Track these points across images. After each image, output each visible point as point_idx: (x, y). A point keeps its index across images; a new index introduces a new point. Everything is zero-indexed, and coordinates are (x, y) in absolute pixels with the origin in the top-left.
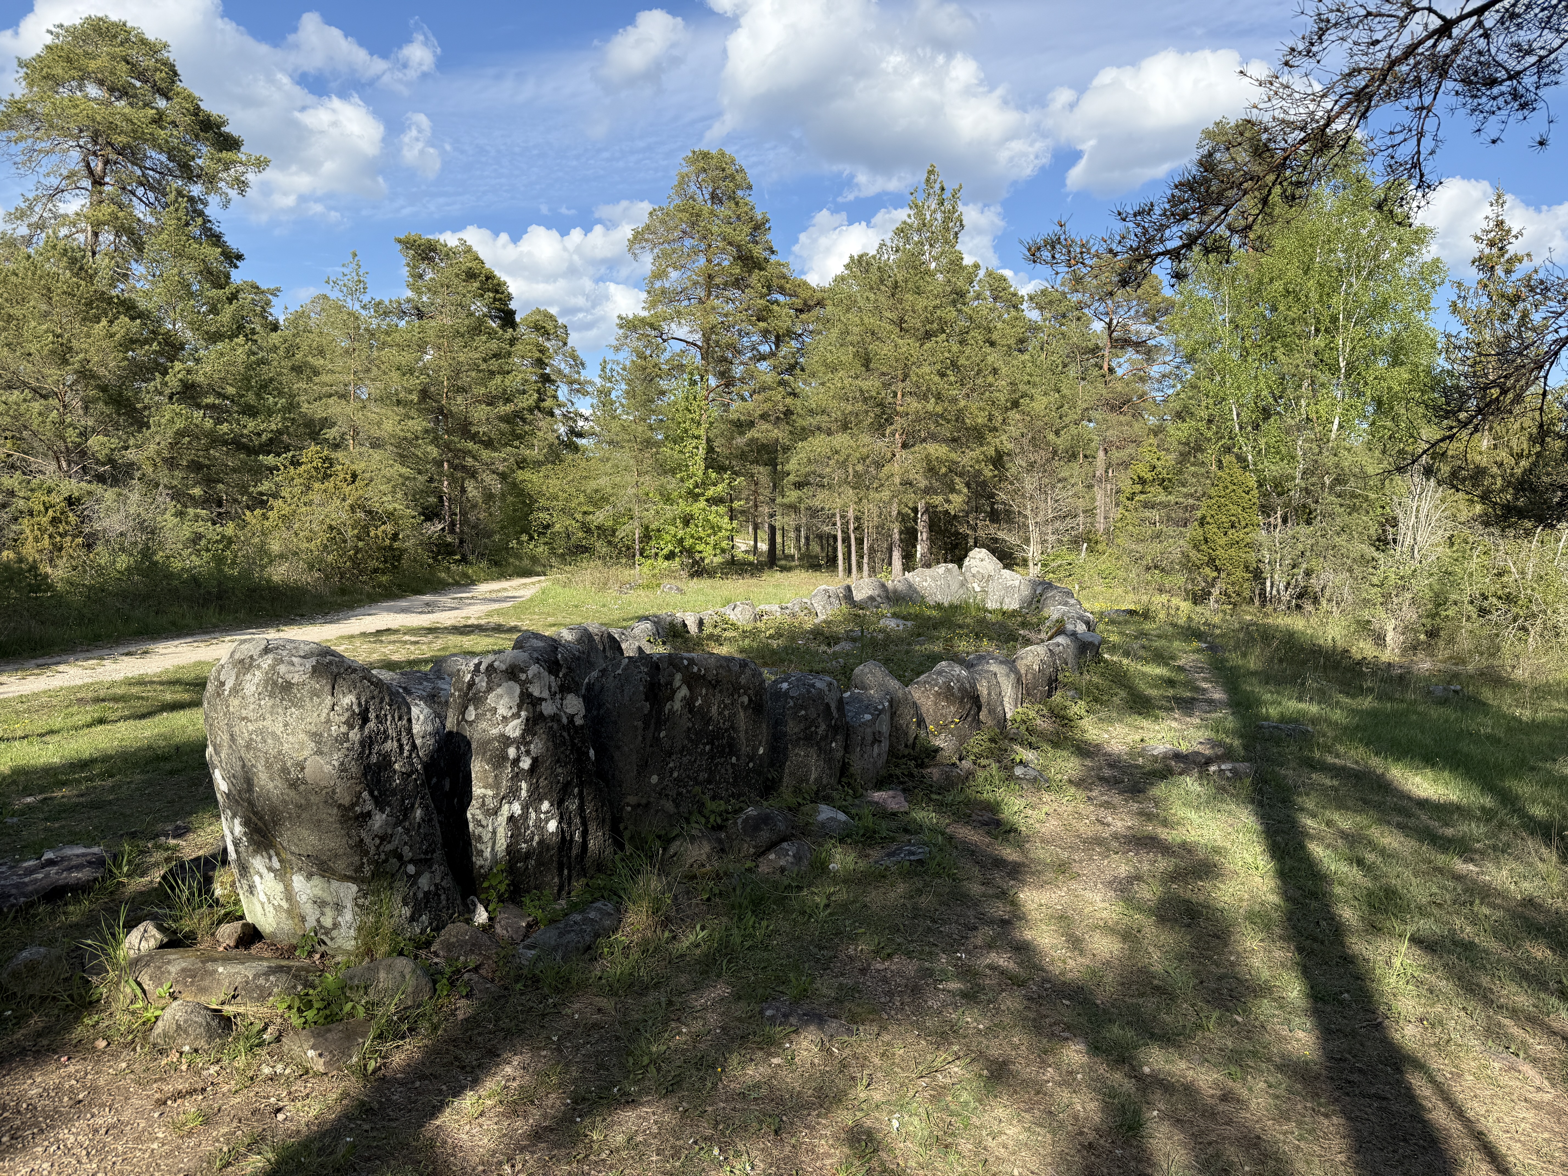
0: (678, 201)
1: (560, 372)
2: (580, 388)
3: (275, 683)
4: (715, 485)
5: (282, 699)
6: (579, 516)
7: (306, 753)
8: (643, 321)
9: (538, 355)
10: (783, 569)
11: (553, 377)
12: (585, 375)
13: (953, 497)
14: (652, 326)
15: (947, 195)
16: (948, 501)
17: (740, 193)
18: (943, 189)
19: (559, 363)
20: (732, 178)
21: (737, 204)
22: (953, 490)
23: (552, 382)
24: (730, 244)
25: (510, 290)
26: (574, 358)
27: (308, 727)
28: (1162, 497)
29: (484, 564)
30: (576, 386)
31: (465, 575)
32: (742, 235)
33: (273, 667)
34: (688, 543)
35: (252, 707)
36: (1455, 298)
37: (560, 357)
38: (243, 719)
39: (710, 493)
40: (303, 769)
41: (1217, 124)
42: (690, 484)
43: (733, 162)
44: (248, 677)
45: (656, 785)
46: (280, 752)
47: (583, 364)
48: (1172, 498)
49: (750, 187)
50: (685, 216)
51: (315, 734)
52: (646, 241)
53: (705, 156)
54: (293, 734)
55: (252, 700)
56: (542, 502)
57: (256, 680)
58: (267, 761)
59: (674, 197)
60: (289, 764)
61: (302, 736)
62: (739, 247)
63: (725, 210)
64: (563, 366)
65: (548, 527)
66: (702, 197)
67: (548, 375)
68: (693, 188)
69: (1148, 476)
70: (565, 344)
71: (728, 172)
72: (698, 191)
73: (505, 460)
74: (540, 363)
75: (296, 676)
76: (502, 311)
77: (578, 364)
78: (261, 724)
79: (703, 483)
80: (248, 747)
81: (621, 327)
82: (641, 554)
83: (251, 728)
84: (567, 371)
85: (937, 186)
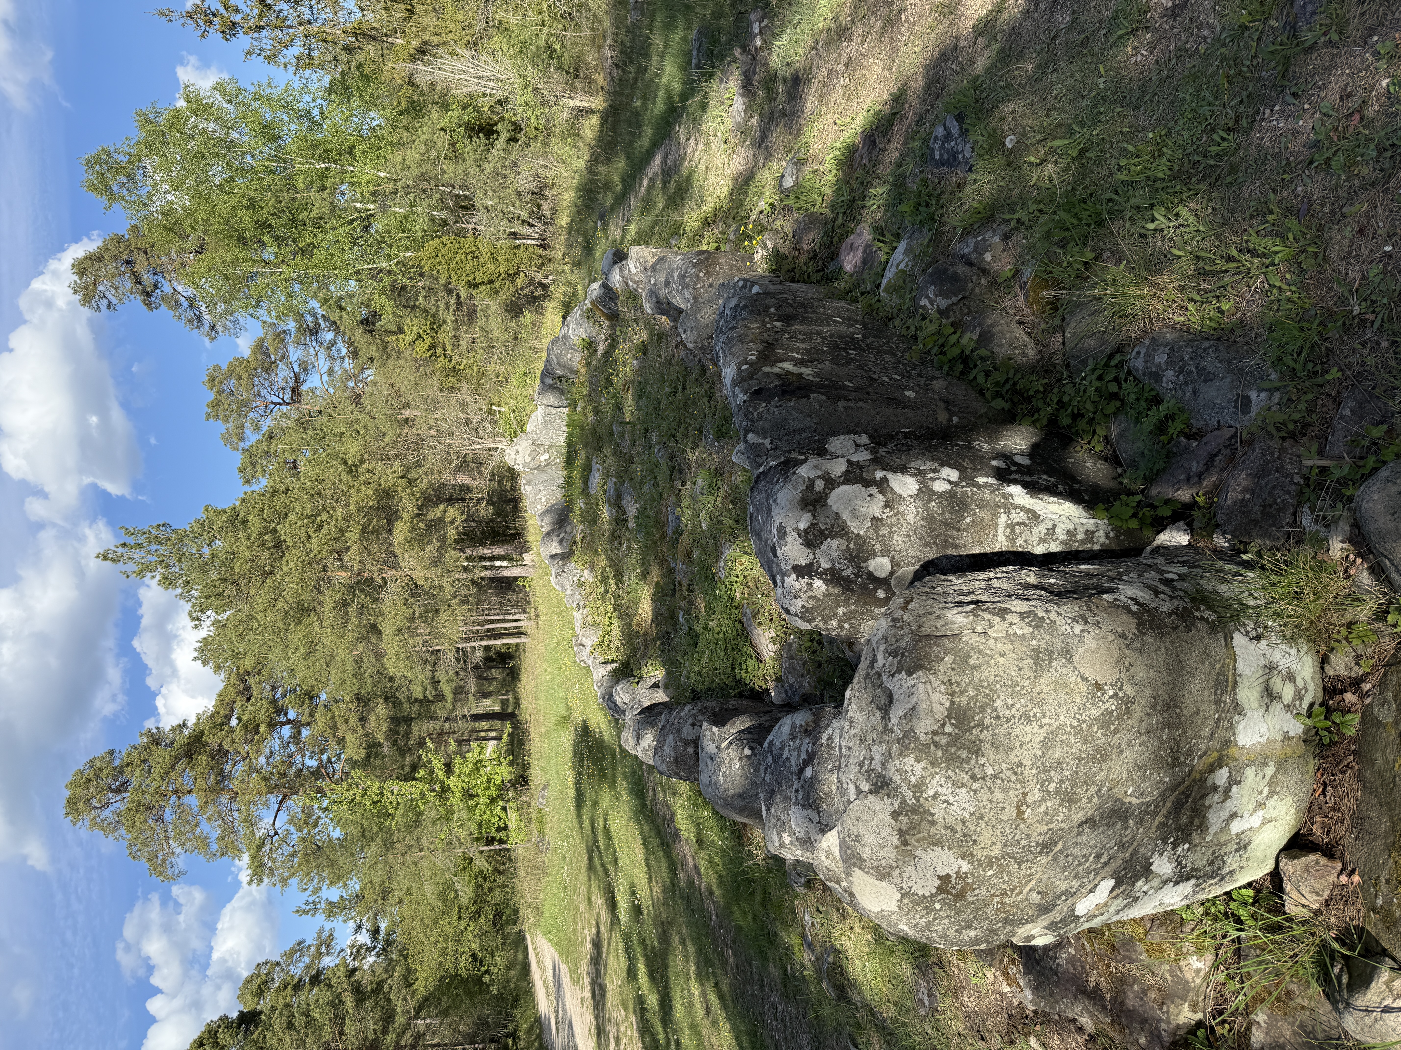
0: (123, 831)
1: (307, 967)
2: (326, 942)
3: (954, 741)
4: (432, 772)
5: (981, 724)
6: (463, 924)
7: (1072, 678)
8: (253, 858)
9: (289, 989)
10: (517, 704)
11: (314, 972)
12: (311, 939)
13: (448, 518)
14: (260, 847)
15: (130, 540)
16: (452, 522)
17: (117, 763)
18: (124, 545)
19: (298, 970)
20: (99, 771)
21: (128, 764)
22: (441, 520)
23: (319, 973)
24: (173, 767)
25: (216, 1018)
26: (293, 952)
27: (1027, 672)
28: (448, 327)
29: (517, 1013)
30: (323, 949)
31: (530, 1031)
32: (163, 756)
33: (923, 750)
34: (494, 793)
35: (998, 795)
36: (261, 58)
37: (292, 968)
38: (1020, 813)
39: (441, 774)
40: (1098, 686)
41: (75, 292)
42: (431, 796)
43: (81, 772)
44: (938, 811)
45: (916, 392)
46: (1077, 731)
47: (300, 943)
48: (450, 318)
49: (112, 752)
50: (139, 818)
51: (1037, 661)
52: (164, 860)
53: (71, 802)
54: (1041, 704)
55: (984, 794)
56: (449, 965)
57: (946, 790)
58: (1092, 758)
59: (117, 834)
60: (1094, 712)
61: (1045, 683)
62: (177, 759)
63: (135, 777)
64: (302, 965)
65: (474, 956)
66: (120, 804)
67: (312, 977)
68: (107, 813)
69: (428, 341)
70: (278, 964)
71: (91, 776)
72: (112, 808)
73: (405, 999)
74: (298, 987)
75: (936, 697)
76: (239, 1026)
77: (300, 948)
78: (1029, 773)
79: (431, 782)
80: (1069, 799)
81: (261, 881)
82: (505, 842)
83: (1036, 795)
84: (307, 960)
85: (120, 550)
